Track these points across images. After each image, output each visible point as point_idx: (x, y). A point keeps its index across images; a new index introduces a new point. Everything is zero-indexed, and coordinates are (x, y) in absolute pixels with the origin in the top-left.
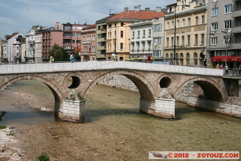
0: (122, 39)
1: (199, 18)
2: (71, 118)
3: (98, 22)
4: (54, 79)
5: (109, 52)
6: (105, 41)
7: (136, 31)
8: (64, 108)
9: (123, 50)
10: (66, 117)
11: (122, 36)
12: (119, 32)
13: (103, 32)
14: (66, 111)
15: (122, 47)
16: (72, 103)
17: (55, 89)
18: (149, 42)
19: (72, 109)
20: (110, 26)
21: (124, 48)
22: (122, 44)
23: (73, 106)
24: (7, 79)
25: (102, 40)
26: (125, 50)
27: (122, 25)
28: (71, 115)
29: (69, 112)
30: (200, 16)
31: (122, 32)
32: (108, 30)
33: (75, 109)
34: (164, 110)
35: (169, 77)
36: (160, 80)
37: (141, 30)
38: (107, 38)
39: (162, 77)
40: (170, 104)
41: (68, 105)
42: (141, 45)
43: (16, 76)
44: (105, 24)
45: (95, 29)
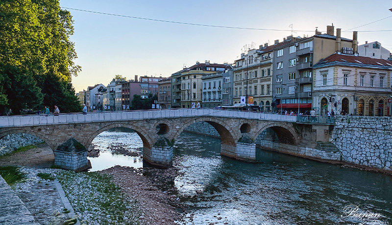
0: (195, 89)
1: (265, 71)
2: (160, 163)
3: (173, 75)
4: (144, 127)
5: (184, 101)
6: (180, 91)
7: (207, 82)
8: (153, 153)
9: (196, 100)
10: (155, 162)
11: (195, 87)
12: (192, 83)
13: (179, 83)
14: (155, 156)
15: (195, 97)
16: (161, 149)
17: (145, 136)
18: (220, 92)
19: (161, 154)
20: (184, 78)
21: (196, 98)
22: (194, 94)
23: (163, 152)
24: (98, 127)
25: (178, 90)
27: (195, 77)
28: (161, 161)
29: (159, 157)
30: (266, 69)
31: (195, 83)
32: (183, 82)
33: (165, 155)
34: (245, 153)
35: (249, 123)
36: (240, 126)
37: (212, 82)
38: (182, 89)
39: (242, 124)
40: (251, 148)
41: (158, 151)
42: (212, 95)
43: (107, 124)
44: (179, 76)
45: (171, 81)
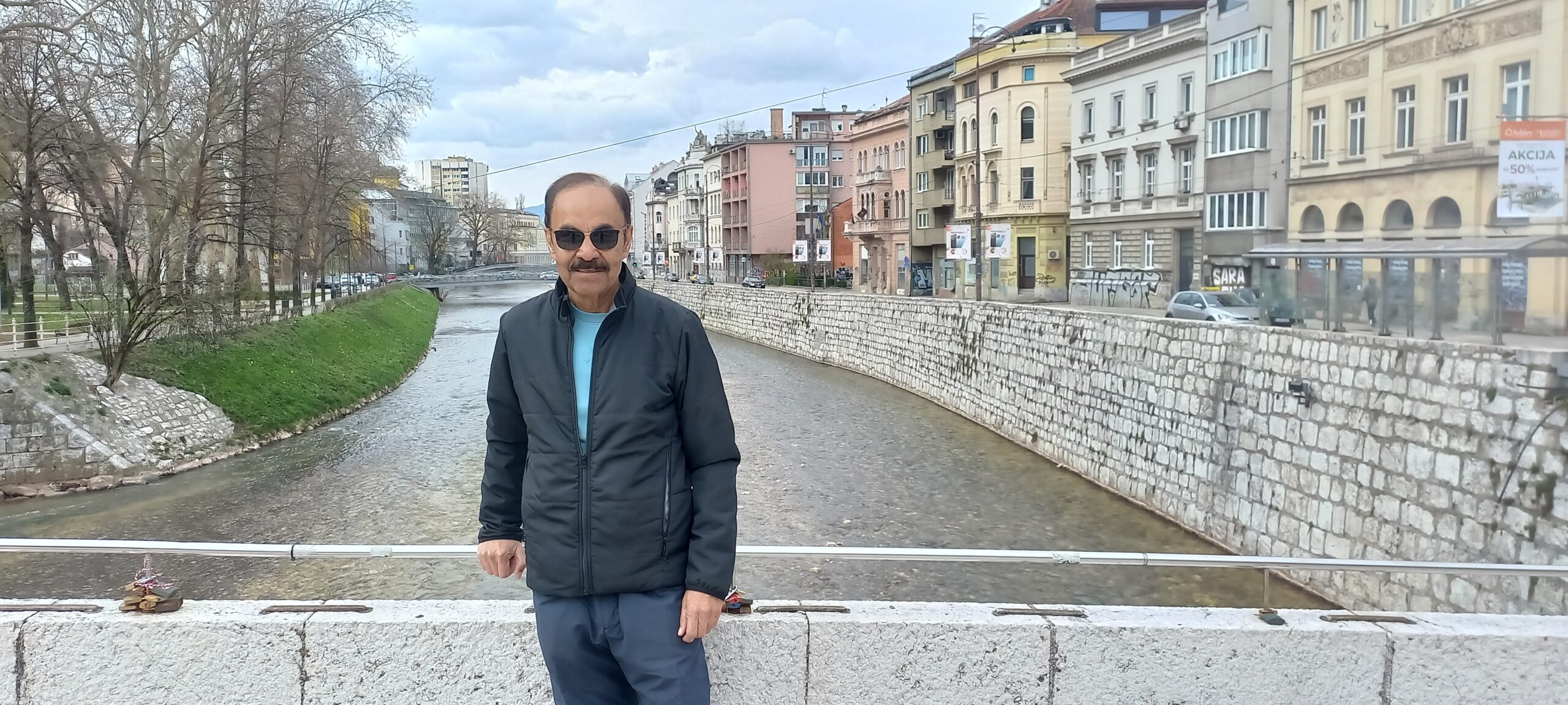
0: (1027, 147)
3: (918, 83)
5: (970, 214)
6: (949, 163)
7: (1101, 93)
9: (1036, 205)
11: (1027, 132)
12: (1013, 112)
13: (941, 122)
15: (1027, 189)
18: (1184, 147)
20: (970, 91)
21: (1038, 194)
22: (1027, 172)
25: (938, 160)
26: (1044, 204)
27: (1029, 75)
31: (1027, 112)
32: (964, 110)
37: (1132, 85)
38: (959, 151)
42: (1133, 169)
44: (947, 83)
45: (905, 115)
